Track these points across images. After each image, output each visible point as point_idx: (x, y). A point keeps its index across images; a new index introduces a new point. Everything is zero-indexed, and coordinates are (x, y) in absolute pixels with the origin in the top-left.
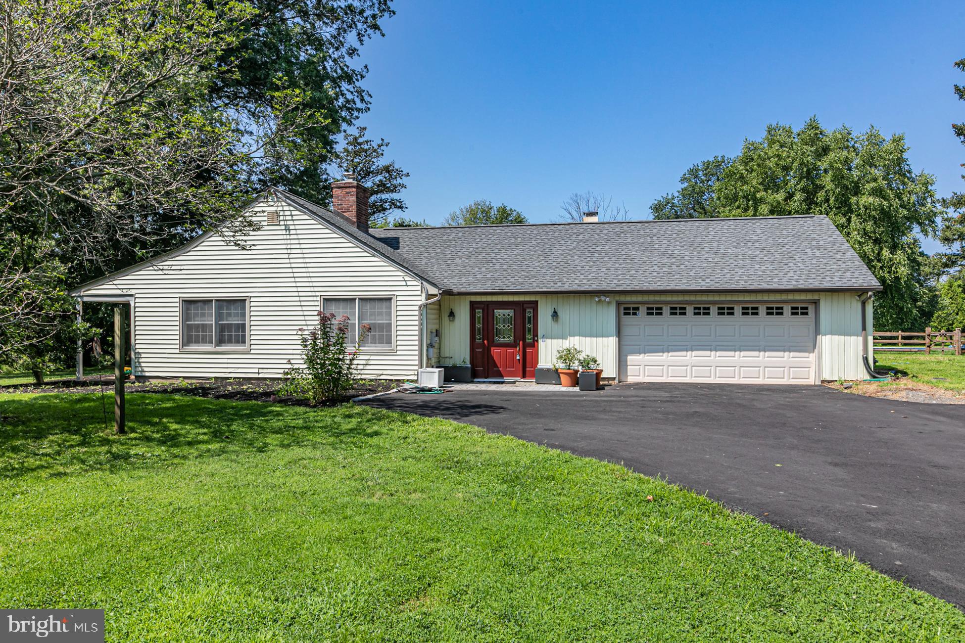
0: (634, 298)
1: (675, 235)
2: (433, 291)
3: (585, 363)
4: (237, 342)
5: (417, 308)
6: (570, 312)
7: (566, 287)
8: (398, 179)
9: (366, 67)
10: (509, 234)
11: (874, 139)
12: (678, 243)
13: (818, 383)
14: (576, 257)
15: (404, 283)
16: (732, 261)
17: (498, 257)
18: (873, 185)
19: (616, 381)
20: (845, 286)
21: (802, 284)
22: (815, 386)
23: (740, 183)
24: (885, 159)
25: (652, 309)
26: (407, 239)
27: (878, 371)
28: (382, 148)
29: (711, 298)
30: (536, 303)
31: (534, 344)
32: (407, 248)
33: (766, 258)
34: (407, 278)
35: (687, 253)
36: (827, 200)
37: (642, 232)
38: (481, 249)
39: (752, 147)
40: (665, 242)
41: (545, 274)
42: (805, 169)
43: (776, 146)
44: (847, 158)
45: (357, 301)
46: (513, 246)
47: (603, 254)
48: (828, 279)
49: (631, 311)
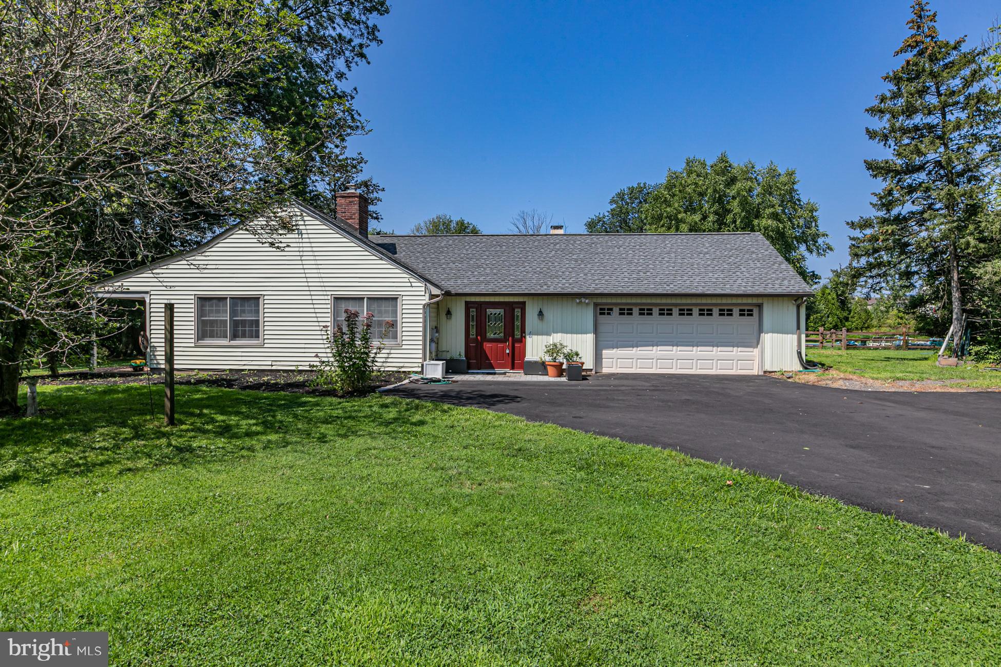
0: (609, 300)
1: (638, 247)
2: (436, 291)
3: (568, 357)
4: (251, 336)
5: (421, 307)
6: (553, 313)
7: (551, 290)
8: (375, 193)
9: (355, 89)
10: (494, 243)
11: (773, 173)
12: (641, 254)
13: (761, 373)
14: (556, 264)
15: (409, 284)
16: (689, 269)
17: (488, 262)
18: (771, 210)
19: (593, 372)
20: (785, 292)
21: (750, 290)
22: (758, 376)
23: (664, 206)
24: (781, 189)
25: (624, 309)
26: (403, 245)
27: (809, 365)
28: (361, 165)
29: (674, 301)
30: (524, 303)
31: (522, 340)
32: (404, 253)
33: (717, 268)
34: (412, 280)
35: (650, 262)
36: (735, 222)
37: (610, 244)
38: (471, 255)
39: (674, 176)
40: (630, 252)
41: (531, 279)
42: (717, 195)
43: (694, 176)
44: (751, 187)
45: (365, 300)
46: (499, 254)
47: (580, 262)
48: (770, 286)
49: (606, 312)
